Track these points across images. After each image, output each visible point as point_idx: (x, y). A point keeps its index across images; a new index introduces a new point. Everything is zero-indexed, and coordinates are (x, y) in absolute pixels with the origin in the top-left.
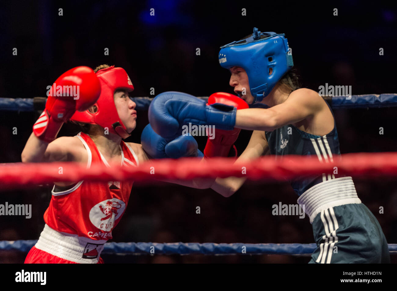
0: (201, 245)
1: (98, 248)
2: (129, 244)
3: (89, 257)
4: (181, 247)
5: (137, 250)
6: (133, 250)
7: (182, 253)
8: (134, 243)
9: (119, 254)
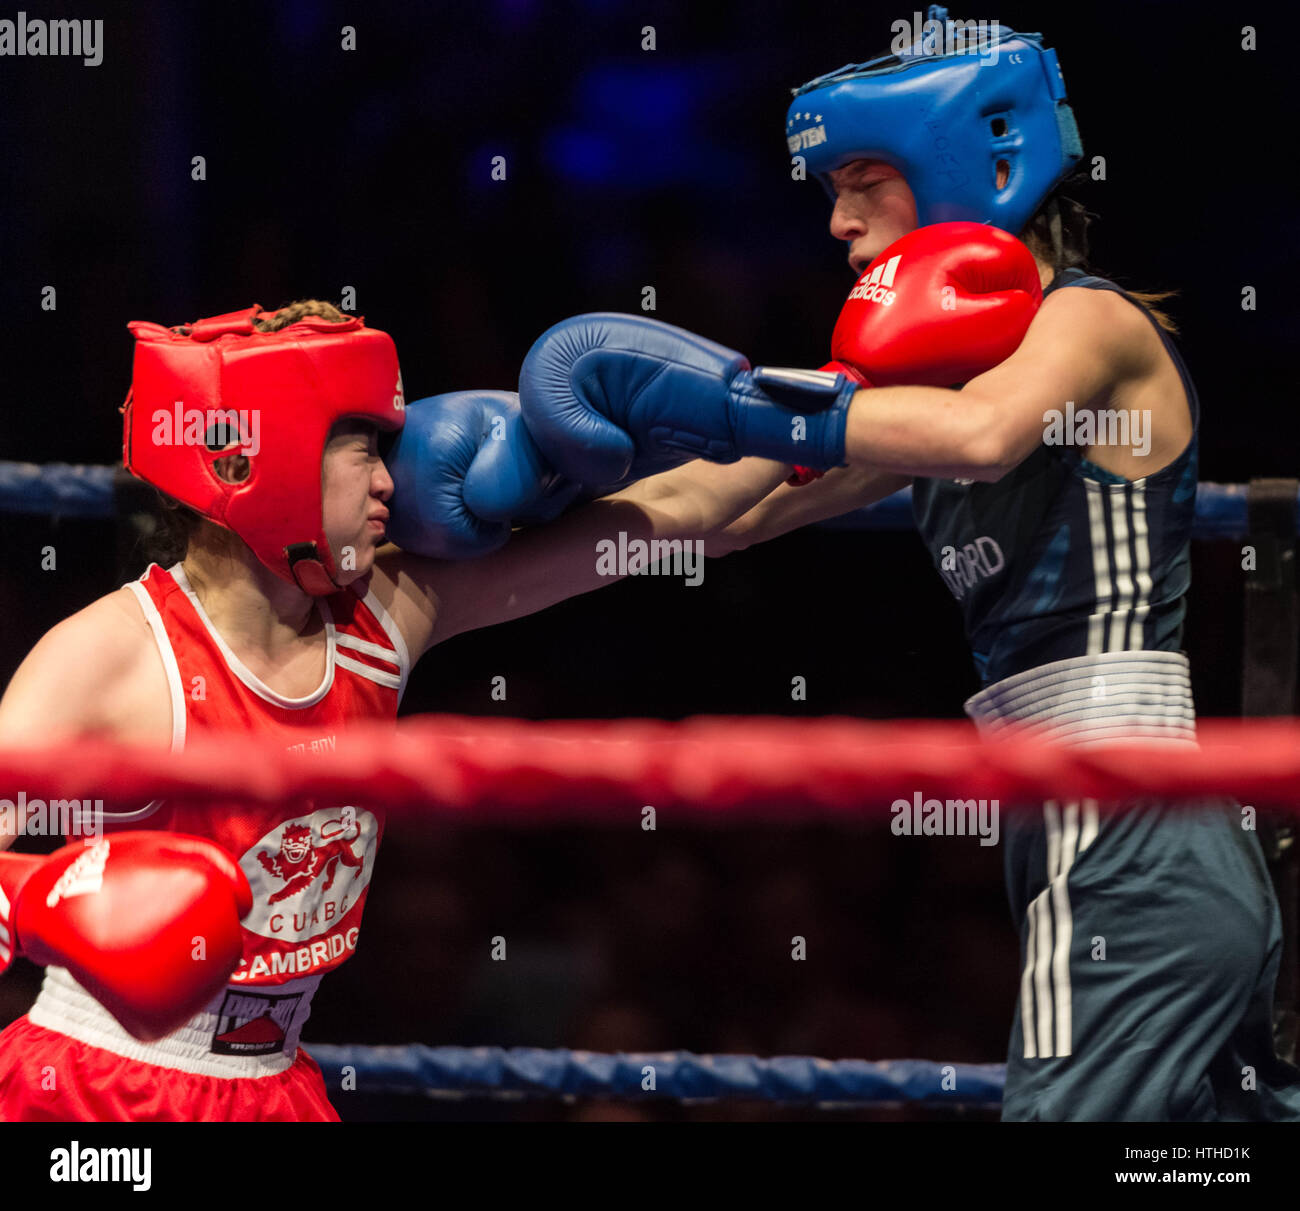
0: (763, 1064)
1: (277, 1012)
2: (480, 1056)
3: (242, 1046)
4: (686, 1072)
5: (510, 1078)
6: (494, 1077)
7: (689, 1096)
8: (498, 1052)
9: (438, 1093)
